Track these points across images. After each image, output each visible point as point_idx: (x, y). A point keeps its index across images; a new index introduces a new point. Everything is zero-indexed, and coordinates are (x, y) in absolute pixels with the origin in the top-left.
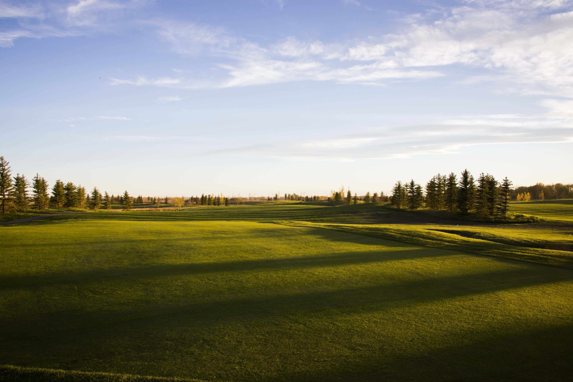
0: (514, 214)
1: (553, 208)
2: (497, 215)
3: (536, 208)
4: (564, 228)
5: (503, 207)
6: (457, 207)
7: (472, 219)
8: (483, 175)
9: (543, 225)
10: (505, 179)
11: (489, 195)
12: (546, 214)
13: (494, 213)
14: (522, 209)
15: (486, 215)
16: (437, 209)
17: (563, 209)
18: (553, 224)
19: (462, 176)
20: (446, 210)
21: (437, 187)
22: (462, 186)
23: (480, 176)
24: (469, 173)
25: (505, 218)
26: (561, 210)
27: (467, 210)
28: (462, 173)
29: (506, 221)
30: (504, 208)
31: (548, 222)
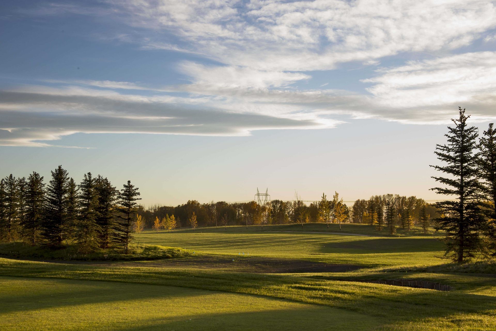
0: (143, 246)
1: (208, 239)
2: (113, 248)
3: (183, 239)
4: (217, 265)
5: (123, 233)
6: (42, 234)
7: (69, 255)
8: (90, 177)
9: (186, 261)
10: (127, 184)
11: (100, 212)
12: (197, 247)
13: (108, 245)
14: (160, 241)
15: (94, 248)
16: (6, 242)
17: (223, 240)
18: (202, 259)
19: (52, 178)
20: (22, 241)
21: (7, 200)
22: (53, 196)
23: (84, 178)
24: (66, 173)
25: (126, 251)
26: (220, 241)
27: (60, 240)
28: (52, 172)
29: (127, 256)
30: (124, 235)
31: (195, 257)
